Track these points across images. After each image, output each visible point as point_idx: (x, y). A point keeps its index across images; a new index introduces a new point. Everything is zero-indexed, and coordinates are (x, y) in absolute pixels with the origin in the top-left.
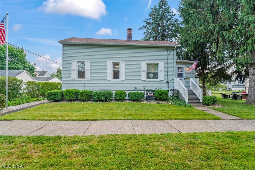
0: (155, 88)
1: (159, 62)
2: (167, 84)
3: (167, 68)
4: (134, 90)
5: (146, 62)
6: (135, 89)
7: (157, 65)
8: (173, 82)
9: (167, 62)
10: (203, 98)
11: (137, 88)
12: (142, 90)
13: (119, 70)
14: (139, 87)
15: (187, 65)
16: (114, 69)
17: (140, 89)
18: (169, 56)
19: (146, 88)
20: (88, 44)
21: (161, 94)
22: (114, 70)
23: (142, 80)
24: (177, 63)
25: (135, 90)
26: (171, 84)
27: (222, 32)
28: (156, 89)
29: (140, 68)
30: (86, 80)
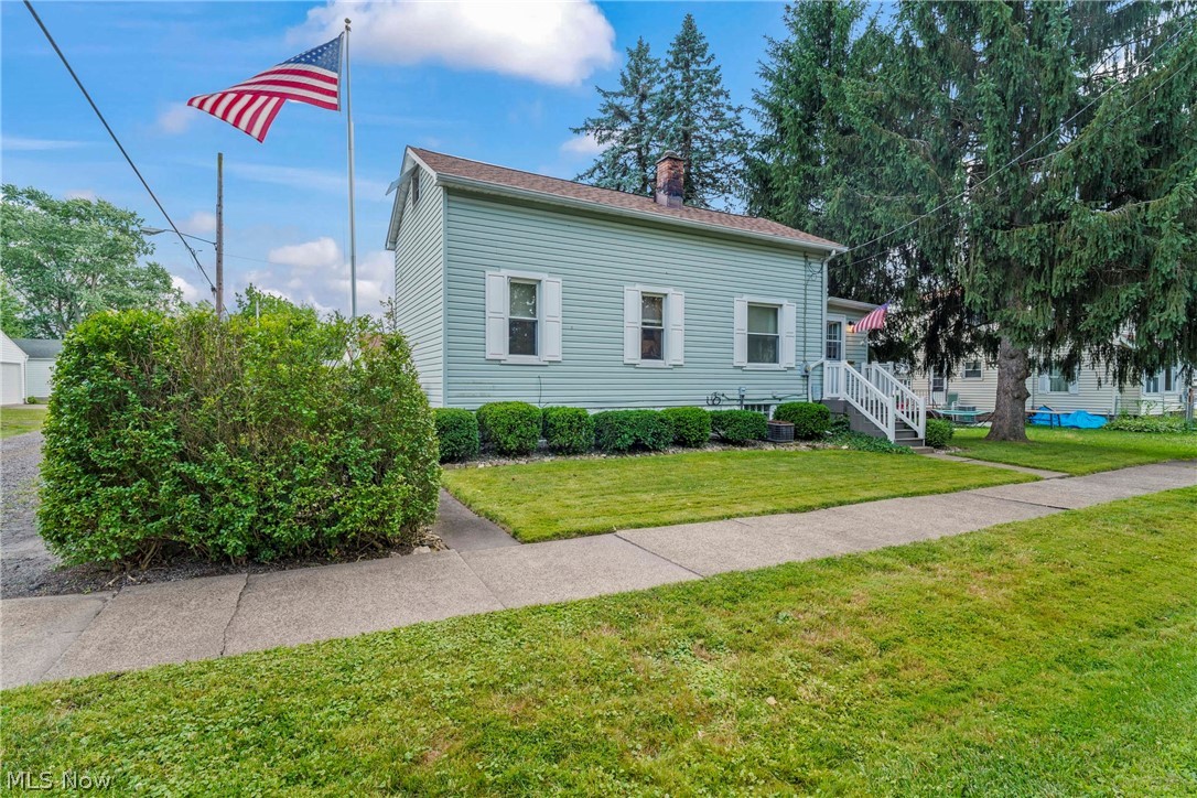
0: (771, 397)
1: (784, 302)
2: (801, 382)
3: (803, 324)
4: (710, 402)
5: (747, 298)
6: (715, 400)
7: (775, 311)
8: (819, 373)
9: (805, 304)
10: (928, 425)
11: (722, 398)
12: (735, 402)
13: (661, 325)
14: (725, 392)
15: (852, 318)
16: (646, 321)
17: (729, 400)
18: (810, 283)
19: (746, 397)
20: (554, 205)
21: (813, 417)
22: (644, 324)
23: (736, 367)
24: (831, 307)
25: (714, 405)
26: (814, 380)
27: (991, 232)
28: (775, 398)
29: (730, 320)
30: (547, 363)
